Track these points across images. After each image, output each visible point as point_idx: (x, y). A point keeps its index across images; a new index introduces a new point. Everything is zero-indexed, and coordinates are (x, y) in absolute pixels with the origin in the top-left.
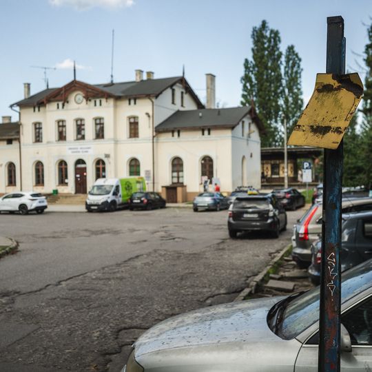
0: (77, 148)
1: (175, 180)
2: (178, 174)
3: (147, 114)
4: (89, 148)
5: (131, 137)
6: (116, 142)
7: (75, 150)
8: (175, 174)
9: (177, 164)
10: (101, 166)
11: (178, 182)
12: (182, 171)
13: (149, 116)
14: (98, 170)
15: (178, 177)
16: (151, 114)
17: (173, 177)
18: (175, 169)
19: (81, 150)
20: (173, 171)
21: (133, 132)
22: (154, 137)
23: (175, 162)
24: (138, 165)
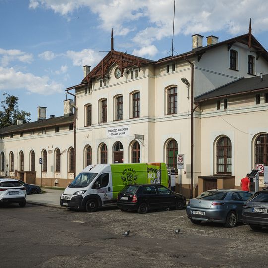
0: (115, 130)
1: (222, 169)
2: (226, 161)
3: (184, 80)
4: (126, 129)
5: (169, 113)
6: (152, 120)
7: (113, 132)
8: (222, 161)
9: (224, 146)
10: (137, 150)
11: (226, 172)
12: (230, 157)
15: (226, 165)
16: (190, 81)
17: (218, 165)
18: (223, 153)
19: (118, 132)
20: (219, 157)
21: (172, 106)
22: (193, 110)
23: (223, 144)
24: (176, 149)
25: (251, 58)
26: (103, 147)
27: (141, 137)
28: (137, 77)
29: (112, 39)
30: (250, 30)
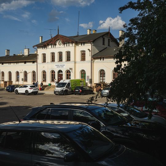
0: (59, 65)
1: (101, 81)
2: (103, 78)
3: (89, 50)
4: (64, 65)
5: (82, 60)
6: (75, 62)
7: (58, 66)
8: (101, 78)
9: (102, 73)
10: (69, 73)
11: (103, 82)
12: (105, 77)
13: (90, 51)
14: (67, 75)
15: (103, 79)
16: (91, 50)
17: (100, 79)
18: (102, 75)
19: (61, 66)
20: (100, 77)
21: (83, 58)
22: (92, 60)
23: (102, 72)
24: (85, 74)
25: (109, 40)
26: (53, 72)
27: (71, 69)
28: (69, 46)
29: (58, 30)
30: (109, 30)
